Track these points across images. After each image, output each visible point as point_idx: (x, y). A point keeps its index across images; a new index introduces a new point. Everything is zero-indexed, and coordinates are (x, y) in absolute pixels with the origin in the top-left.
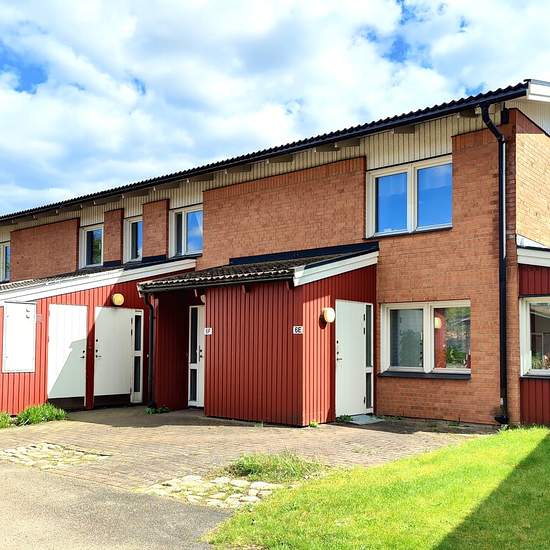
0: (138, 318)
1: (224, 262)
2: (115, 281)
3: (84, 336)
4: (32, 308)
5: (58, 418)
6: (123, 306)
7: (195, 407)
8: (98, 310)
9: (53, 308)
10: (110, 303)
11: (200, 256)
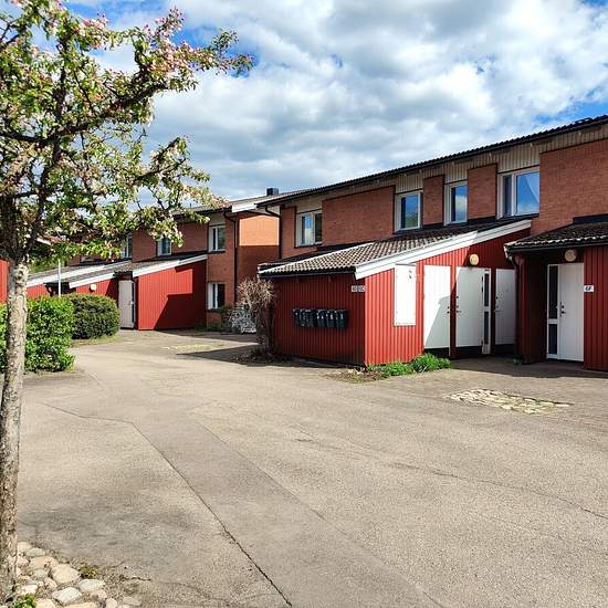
0: (487, 275)
1: (565, 221)
2: (470, 243)
3: (449, 294)
4: (414, 269)
5: (446, 367)
6: (478, 266)
7: (556, 360)
8: (458, 269)
9: (427, 268)
10: (467, 264)
11: (536, 216)
